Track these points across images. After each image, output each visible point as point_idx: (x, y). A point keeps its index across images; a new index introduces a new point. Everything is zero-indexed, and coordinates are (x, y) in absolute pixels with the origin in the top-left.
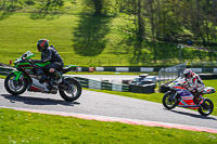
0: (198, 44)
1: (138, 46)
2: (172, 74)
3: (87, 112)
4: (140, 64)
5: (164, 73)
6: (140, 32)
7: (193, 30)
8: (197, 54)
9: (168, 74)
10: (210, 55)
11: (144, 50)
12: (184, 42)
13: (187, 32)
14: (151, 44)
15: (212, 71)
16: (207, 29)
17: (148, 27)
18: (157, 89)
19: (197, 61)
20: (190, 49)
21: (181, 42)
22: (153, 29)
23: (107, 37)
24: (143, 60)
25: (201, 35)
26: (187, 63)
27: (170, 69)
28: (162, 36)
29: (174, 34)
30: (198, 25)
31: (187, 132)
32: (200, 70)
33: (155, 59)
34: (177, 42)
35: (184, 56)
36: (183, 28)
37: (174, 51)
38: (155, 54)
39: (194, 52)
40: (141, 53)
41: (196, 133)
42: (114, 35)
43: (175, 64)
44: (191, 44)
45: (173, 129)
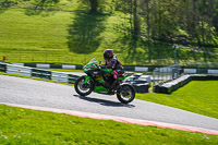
0: (193, 44)
1: (133, 45)
2: (166, 74)
3: (80, 110)
4: (134, 63)
5: (159, 73)
6: (136, 31)
7: (188, 31)
8: (192, 54)
9: (163, 74)
10: (205, 56)
11: (139, 49)
12: (179, 42)
13: (182, 32)
14: (146, 44)
15: (206, 72)
16: (202, 30)
17: (143, 27)
18: (151, 89)
19: (192, 61)
20: (185, 49)
21: (177, 43)
22: (148, 29)
23: (102, 35)
24: (138, 59)
25: (196, 36)
26: (181, 63)
27: (165, 69)
28: (157, 36)
29: (169, 34)
30: (193, 25)
31: (181, 132)
32: (195, 71)
33: (149, 59)
34: (172, 42)
35: (178, 56)
36: (178, 28)
37: (168, 51)
38: (150, 53)
39: (189, 53)
40: (135, 52)
41: (190, 133)
42: (109, 34)
43: (170, 64)
44: (186, 45)
45: (167, 129)
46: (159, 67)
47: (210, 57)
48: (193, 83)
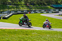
0: (13, 5)
2: (6, 13)
5: (3, 13)
7: (11, 1)
8: (13, 7)
9: (5, 14)
10: (16, 8)
13: (9, 1)
15: (17, 12)
18: (2, 18)
19: (13, 9)
20: (11, 6)
21: (8, 4)
25: (13, 2)
26: (10, 10)
27: (5, 12)
28: (2, 3)
29: (6, 2)
32: (14, 12)
33: (1, 9)
34: (7, 4)
35: (9, 8)
37: (6, 7)
46: (3, 12)
47: (18, 8)
48: (14, 15)
